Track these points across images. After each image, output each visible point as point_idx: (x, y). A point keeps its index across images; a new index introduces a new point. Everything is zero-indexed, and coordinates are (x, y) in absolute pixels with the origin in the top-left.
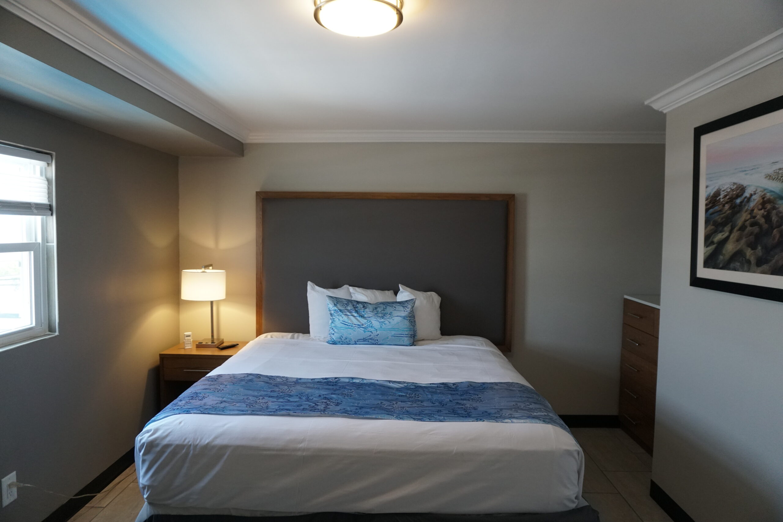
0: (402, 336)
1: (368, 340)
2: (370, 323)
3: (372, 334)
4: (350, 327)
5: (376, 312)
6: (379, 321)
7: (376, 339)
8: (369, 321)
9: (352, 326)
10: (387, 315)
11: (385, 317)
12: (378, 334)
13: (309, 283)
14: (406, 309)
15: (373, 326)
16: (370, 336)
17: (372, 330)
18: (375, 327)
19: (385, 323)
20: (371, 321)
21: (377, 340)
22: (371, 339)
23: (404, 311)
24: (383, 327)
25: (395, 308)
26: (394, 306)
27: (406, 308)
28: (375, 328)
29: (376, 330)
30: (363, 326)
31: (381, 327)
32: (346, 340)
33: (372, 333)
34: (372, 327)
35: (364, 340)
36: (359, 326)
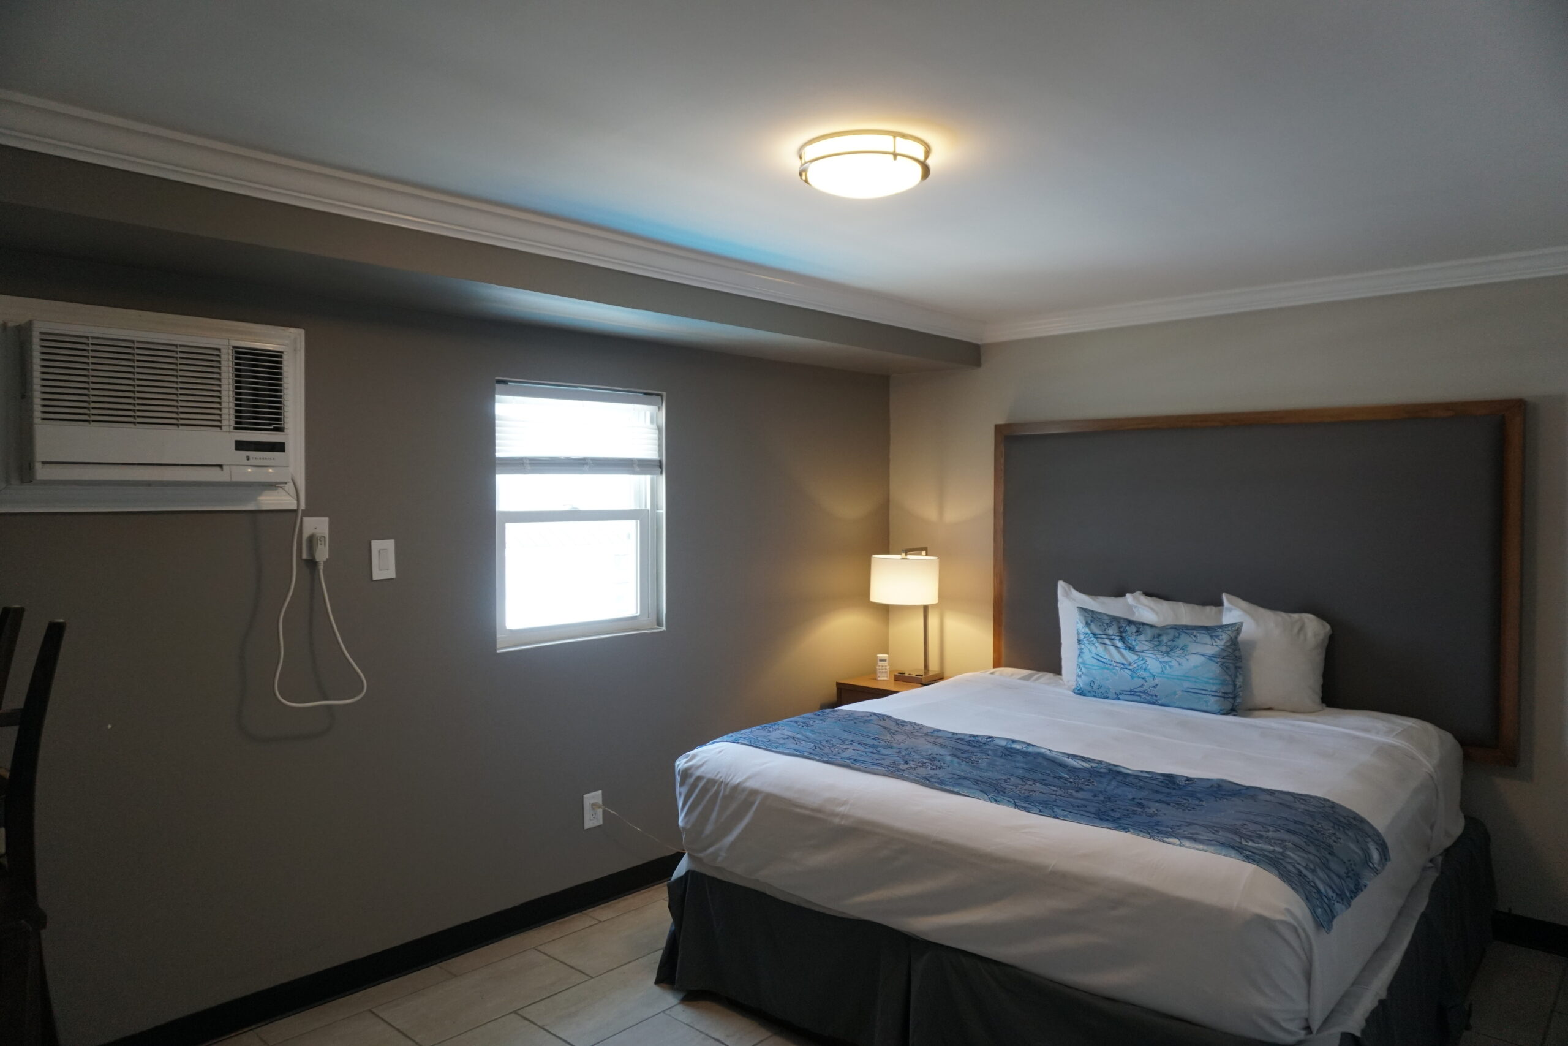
0: (1204, 692)
1: (1138, 694)
2: (1143, 662)
3: (1145, 684)
4: (1107, 666)
5: (1156, 643)
6: (1160, 660)
7: (1153, 693)
8: (1141, 659)
9: (1111, 665)
10: (1176, 650)
11: (1173, 654)
12: (1157, 685)
13: (1061, 584)
14: (1216, 642)
15: (1148, 668)
16: (1142, 686)
17: (1145, 674)
18: (1151, 671)
19: (1171, 664)
20: (1146, 658)
21: (1156, 696)
22: (1143, 692)
23: (1212, 645)
24: (1166, 672)
25: (1194, 639)
26: (1194, 634)
27: (1216, 640)
28: (1150, 673)
29: (1154, 676)
30: (1130, 667)
31: (1163, 671)
32: (1100, 690)
33: (1146, 681)
34: (1145, 669)
35: (1132, 693)
36: (1122, 666)
